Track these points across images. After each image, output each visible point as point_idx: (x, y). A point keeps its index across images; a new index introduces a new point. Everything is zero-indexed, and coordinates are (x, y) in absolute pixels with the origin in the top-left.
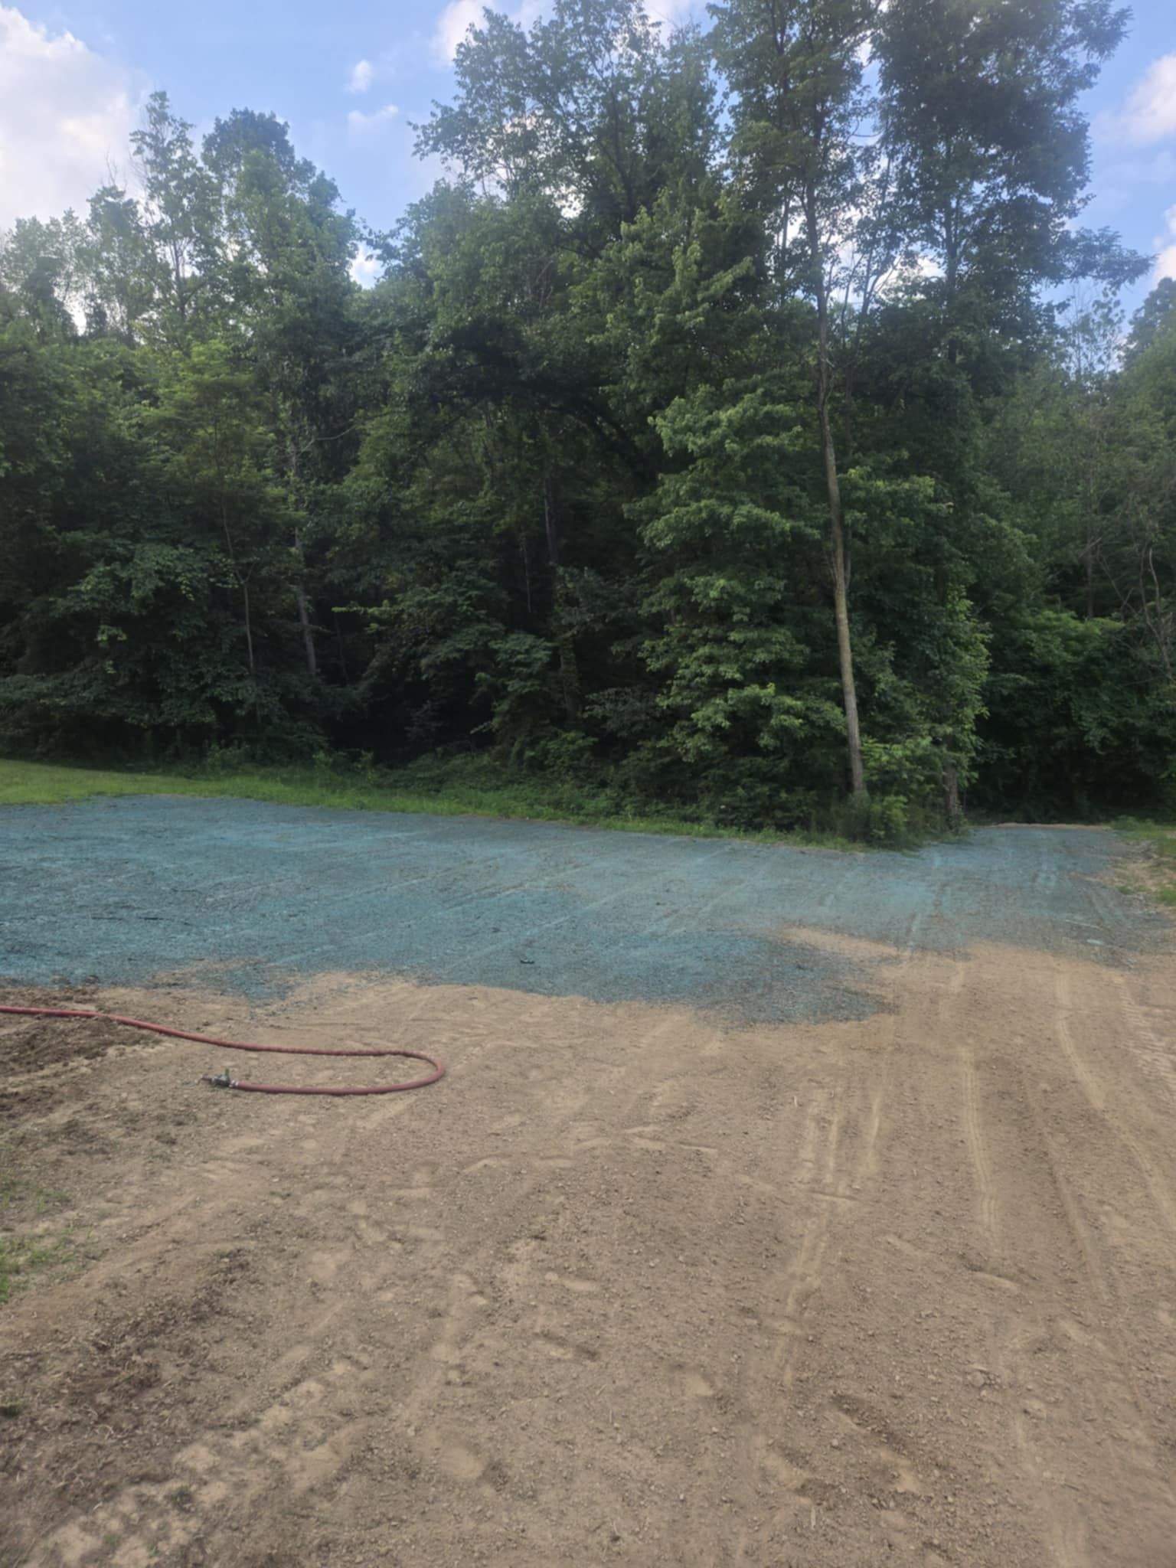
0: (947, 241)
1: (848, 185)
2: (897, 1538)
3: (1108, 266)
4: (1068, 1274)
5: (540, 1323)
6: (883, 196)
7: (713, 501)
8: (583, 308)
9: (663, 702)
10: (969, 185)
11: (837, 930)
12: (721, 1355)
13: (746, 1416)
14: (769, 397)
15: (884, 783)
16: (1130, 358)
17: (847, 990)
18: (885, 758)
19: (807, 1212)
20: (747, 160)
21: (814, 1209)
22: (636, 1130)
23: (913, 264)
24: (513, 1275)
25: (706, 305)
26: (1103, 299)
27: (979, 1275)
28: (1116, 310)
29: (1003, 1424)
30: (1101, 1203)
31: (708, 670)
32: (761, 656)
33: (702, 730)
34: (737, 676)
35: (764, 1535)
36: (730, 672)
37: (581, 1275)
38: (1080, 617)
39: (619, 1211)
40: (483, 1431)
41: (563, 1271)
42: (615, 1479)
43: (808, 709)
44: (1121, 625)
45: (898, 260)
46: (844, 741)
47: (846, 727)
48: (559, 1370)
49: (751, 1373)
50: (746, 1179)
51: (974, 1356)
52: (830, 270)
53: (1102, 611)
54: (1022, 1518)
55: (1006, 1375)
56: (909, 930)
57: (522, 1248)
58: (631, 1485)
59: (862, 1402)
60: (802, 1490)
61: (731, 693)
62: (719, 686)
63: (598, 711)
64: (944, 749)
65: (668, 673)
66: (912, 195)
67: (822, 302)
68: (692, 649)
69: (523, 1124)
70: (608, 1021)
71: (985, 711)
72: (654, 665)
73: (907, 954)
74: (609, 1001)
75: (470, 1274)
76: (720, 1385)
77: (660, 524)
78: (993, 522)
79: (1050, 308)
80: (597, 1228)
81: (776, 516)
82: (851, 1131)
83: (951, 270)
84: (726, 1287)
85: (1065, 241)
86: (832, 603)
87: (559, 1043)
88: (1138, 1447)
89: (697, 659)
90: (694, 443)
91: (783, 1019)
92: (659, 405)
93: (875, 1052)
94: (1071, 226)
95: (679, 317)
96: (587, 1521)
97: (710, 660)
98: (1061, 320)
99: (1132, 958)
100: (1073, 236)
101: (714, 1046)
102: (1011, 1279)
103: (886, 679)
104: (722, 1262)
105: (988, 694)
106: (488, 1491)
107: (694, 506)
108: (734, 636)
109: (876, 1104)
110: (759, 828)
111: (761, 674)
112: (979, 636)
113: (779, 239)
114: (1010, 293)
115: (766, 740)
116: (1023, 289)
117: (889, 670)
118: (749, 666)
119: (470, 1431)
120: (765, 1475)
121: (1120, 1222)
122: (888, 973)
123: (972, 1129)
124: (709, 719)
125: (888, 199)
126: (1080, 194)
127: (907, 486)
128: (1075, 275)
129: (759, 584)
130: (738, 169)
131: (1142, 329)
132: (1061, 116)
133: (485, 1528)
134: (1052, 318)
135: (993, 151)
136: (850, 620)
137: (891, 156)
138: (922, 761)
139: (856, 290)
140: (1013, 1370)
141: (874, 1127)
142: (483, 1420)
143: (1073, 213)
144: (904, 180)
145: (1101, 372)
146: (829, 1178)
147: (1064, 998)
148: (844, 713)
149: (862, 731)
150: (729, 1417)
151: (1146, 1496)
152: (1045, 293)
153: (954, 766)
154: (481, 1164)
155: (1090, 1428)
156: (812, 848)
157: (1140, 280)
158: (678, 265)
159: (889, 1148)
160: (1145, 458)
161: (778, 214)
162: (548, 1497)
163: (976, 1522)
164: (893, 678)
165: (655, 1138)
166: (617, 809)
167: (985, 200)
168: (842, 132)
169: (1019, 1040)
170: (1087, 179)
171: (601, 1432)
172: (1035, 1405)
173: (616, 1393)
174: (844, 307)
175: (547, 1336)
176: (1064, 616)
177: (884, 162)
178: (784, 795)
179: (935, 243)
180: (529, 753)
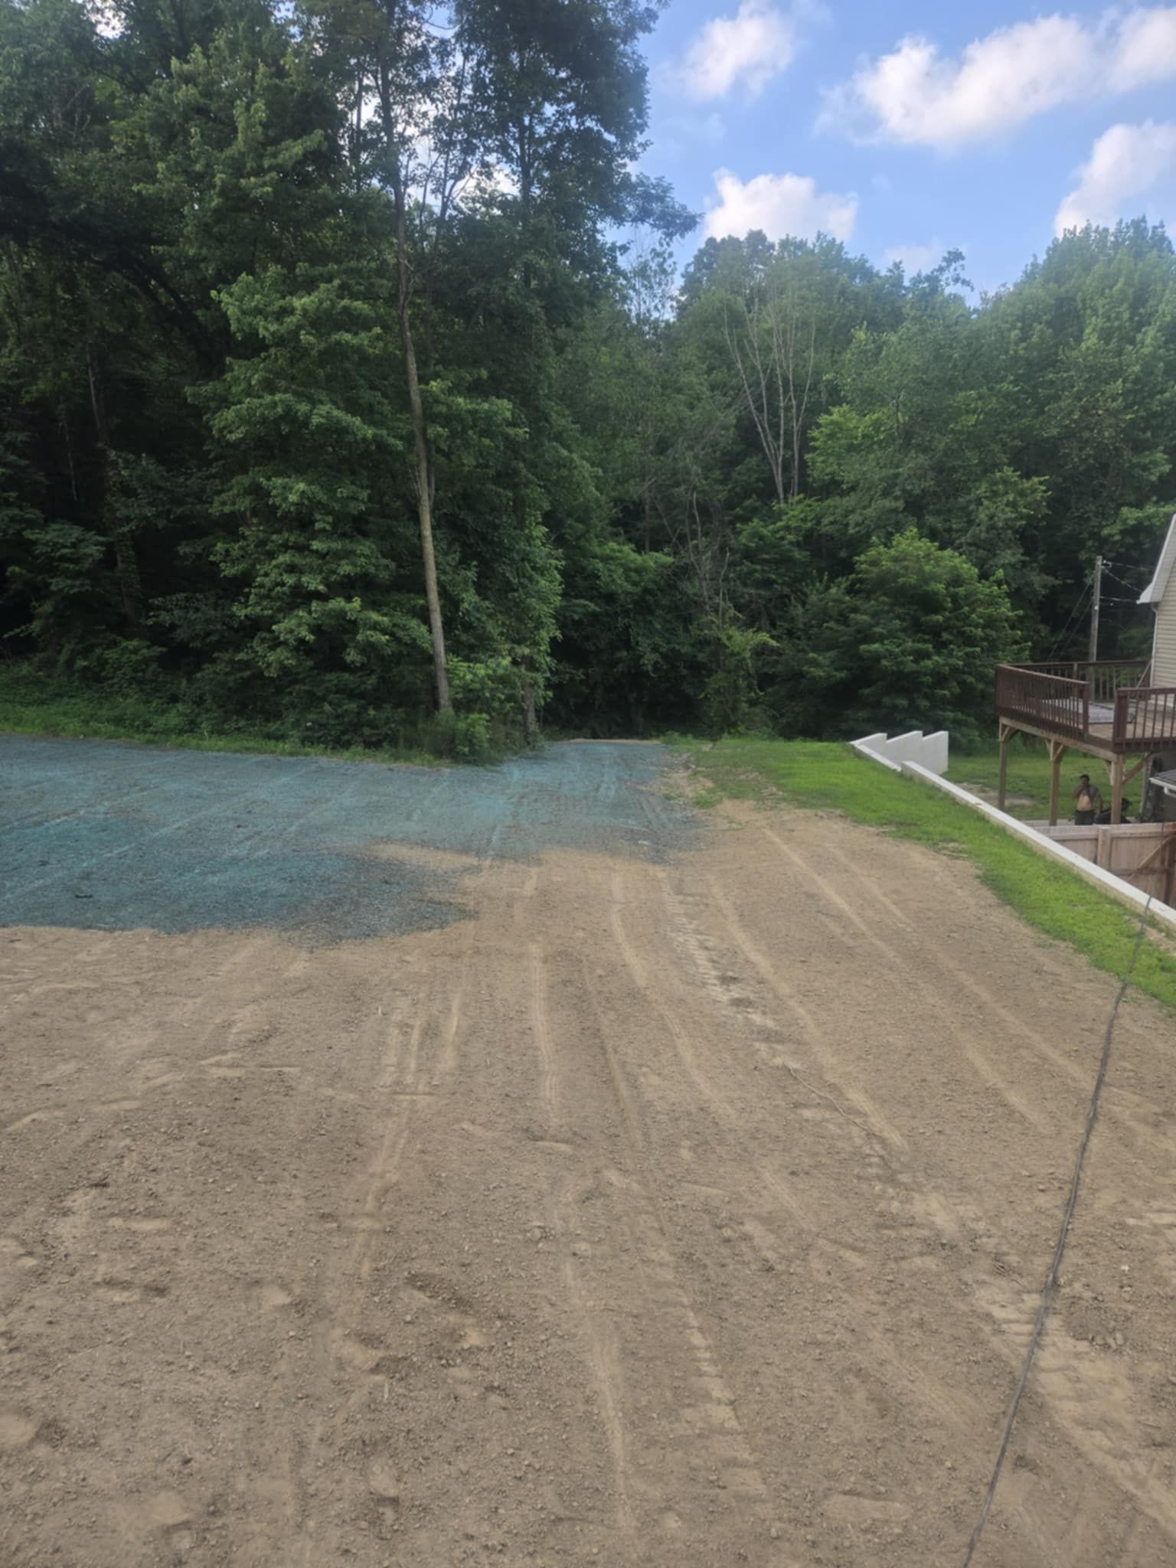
0: (521, 158)
1: (424, 75)
2: (463, 1390)
3: (662, 216)
4: (612, 1130)
5: (102, 1270)
6: (459, 97)
7: (288, 396)
8: (128, 149)
9: (241, 612)
10: (540, 105)
11: (423, 844)
12: (300, 1262)
13: (324, 1314)
14: (344, 290)
15: (468, 701)
16: (682, 309)
17: (431, 901)
18: (469, 677)
19: (388, 1113)
20: (316, 21)
21: (395, 1109)
22: (212, 1060)
23: (489, 176)
24: (68, 1231)
25: (274, 174)
26: (658, 249)
27: (540, 1144)
28: (670, 262)
29: (556, 1269)
30: (640, 1066)
31: (290, 580)
32: (346, 568)
33: (285, 643)
34: (321, 588)
35: (339, 1420)
36: (314, 583)
37: (149, 1214)
38: (639, 549)
39: (193, 1144)
40: (35, 1392)
41: (129, 1214)
42: (186, 1405)
43: (394, 625)
44: (670, 560)
45: (475, 168)
46: (430, 659)
47: (432, 645)
48: (123, 1314)
49: (330, 1274)
50: (330, 1092)
51: (533, 1215)
52: (408, 165)
53: (656, 547)
54: (569, 1345)
55: (559, 1226)
56: (489, 840)
57: (79, 1200)
58: (203, 1407)
59: (433, 1276)
60: (376, 1369)
61: (314, 605)
62: (301, 597)
63: (165, 617)
64: (523, 669)
65: (245, 580)
66: (487, 101)
67: (400, 196)
68: (271, 555)
69: (80, 1070)
70: (181, 952)
71: (558, 633)
72: (229, 571)
73: (488, 863)
74: (183, 931)
75: (16, 1237)
76: (297, 1291)
77: (229, 414)
78: (565, 453)
79: (613, 248)
80: (168, 1164)
81: (357, 421)
82: (431, 1032)
83: (525, 189)
84: (306, 1198)
85: (626, 184)
86: (416, 519)
87: (124, 980)
88: (662, 1265)
89: (277, 566)
90: (266, 329)
91: (371, 933)
92: (225, 278)
93: (456, 956)
94: (633, 169)
95: (243, 181)
96: (156, 1453)
97: (291, 569)
98: (624, 262)
99: (673, 854)
100: (634, 179)
101: (299, 966)
102: (566, 1142)
103: (470, 599)
104: (301, 1175)
105: (561, 619)
106: (42, 1451)
107: (268, 398)
108: (316, 545)
109: (455, 1005)
110: (347, 745)
111: (347, 587)
112: (554, 562)
113: (353, 117)
114: (578, 227)
115: (352, 656)
116: (590, 224)
117: (472, 591)
118: (333, 578)
119: (19, 1396)
120: (341, 1364)
121: (655, 1080)
122: (469, 882)
123: (539, 1019)
124: (291, 631)
125: (463, 101)
126: (640, 138)
127: (486, 406)
128: (635, 220)
129: (342, 492)
130: (305, 30)
131: (692, 285)
132: (624, 55)
133: (41, 1487)
134: (615, 259)
135: (563, 75)
136: (434, 536)
137: (466, 55)
138: (504, 680)
139: (433, 192)
140: (565, 1219)
141: (453, 1024)
142: (34, 1381)
143: (633, 156)
144: (479, 85)
145: (657, 320)
146: (409, 1079)
147: (619, 895)
148: (430, 631)
149: (448, 650)
150: (307, 1319)
151: (666, 1303)
152: (609, 233)
153: (532, 686)
154: (27, 1120)
155: (625, 1257)
156: (400, 766)
157: (689, 235)
158: (241, 124)
159: (466, 1044)
160: (692, 407)
161: (351, 90)
162: (112, 1439)
163: (531, 1358)
164: (476, 598)
165: (232, 1066)
166: (191, 727)
167: (555, 124)
168: (416, 16)
169: (580, 934)
170: (646, 124)
171: (170, 1364)
172: (583, 1247)
173: (188, 1323)
174: (422, 207)
175: (110, 1283)
176: (626, 548)
177: (458, 59)
178: (372, 712)
179: (510, 160)
180: (81, 663)
